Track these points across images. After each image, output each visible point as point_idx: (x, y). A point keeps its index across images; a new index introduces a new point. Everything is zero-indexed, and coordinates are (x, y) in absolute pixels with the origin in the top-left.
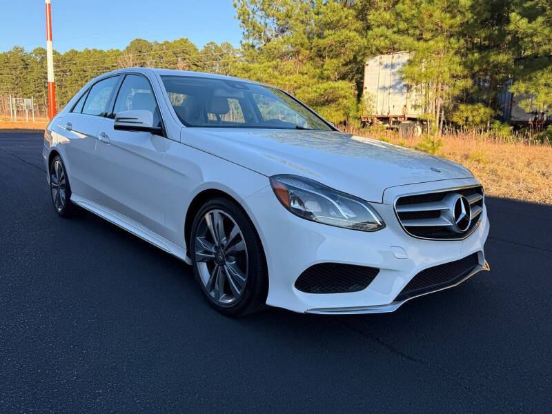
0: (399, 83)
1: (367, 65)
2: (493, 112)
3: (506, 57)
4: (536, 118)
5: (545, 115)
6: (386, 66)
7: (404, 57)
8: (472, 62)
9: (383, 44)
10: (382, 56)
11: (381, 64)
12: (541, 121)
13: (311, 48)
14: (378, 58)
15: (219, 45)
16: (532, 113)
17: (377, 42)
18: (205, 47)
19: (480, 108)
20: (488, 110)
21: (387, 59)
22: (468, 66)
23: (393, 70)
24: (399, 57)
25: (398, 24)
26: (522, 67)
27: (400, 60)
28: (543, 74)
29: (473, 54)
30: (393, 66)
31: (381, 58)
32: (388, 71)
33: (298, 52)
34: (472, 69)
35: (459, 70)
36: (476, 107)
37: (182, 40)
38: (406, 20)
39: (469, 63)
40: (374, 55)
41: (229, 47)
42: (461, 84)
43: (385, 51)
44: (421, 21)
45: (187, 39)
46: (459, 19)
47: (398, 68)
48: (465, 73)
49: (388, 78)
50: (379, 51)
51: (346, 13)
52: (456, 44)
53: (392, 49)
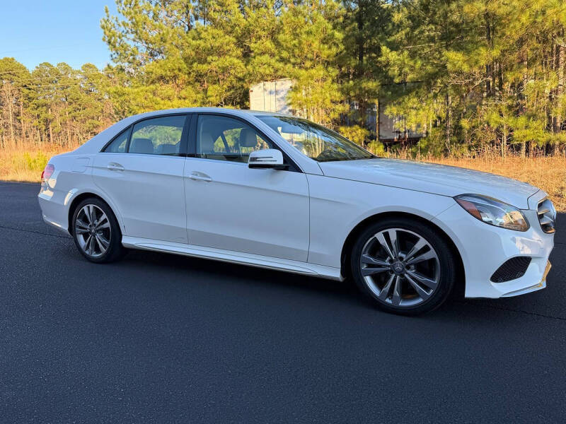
0: (285, 108)
1: (252, 91)
2: (368, 132)
3: (375, 84)
4: (400, 136)
5: (407, 133)
6: (271, 93)
7: (287, 84)
8: (347, 89)
9: (268, 72)
10: (266, 83)
11: (265, 90)
12: (404, 139)
13: (190, 73)
14: (261, 84)
15: (55, 66)
16: (397, 132)
17: (261, 70)
18: (37, 67)
19: (357, 130)
20: (364, 131)
21: (270, 85)
22: (345, 92)
23: (277, 97)
24: (282, 84)
25: (279, 52)
26: (390, 93)
27: (283, 87)
28: (409, 99)
29: (348, 81)
30: (277, 92)
31: (264, 85)
32: (273, 97)
33: (175, 77)
34: (348, 94)
35: (338, 96)
36: (354, 128)
37: (7, 59)
38: (287, 49)
39: (345, 89)
40: (259, 82)
41: (67, 68)
42: (340, 108)
43: (269, 78)
44: (302, 51)
45: (13, 59)
46: (334, 50)
47: (282, 94)
48: (342, 98)
49: (273, 103)
50: (263, 78)
51: (227, 40)
52: (334, 72)
53: (276, 77)
